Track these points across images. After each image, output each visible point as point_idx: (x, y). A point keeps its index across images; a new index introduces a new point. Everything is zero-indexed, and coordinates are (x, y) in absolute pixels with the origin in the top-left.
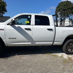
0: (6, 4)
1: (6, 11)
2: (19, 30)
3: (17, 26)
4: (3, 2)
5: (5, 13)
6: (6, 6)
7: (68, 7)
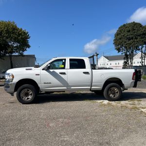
0: (28, 36)
1: (29, 46)
2: (54, 74)
3: (51, 70)
4: (24, 33)
5: (27, 49)
6: (29, 38)
7: (136, 34)
